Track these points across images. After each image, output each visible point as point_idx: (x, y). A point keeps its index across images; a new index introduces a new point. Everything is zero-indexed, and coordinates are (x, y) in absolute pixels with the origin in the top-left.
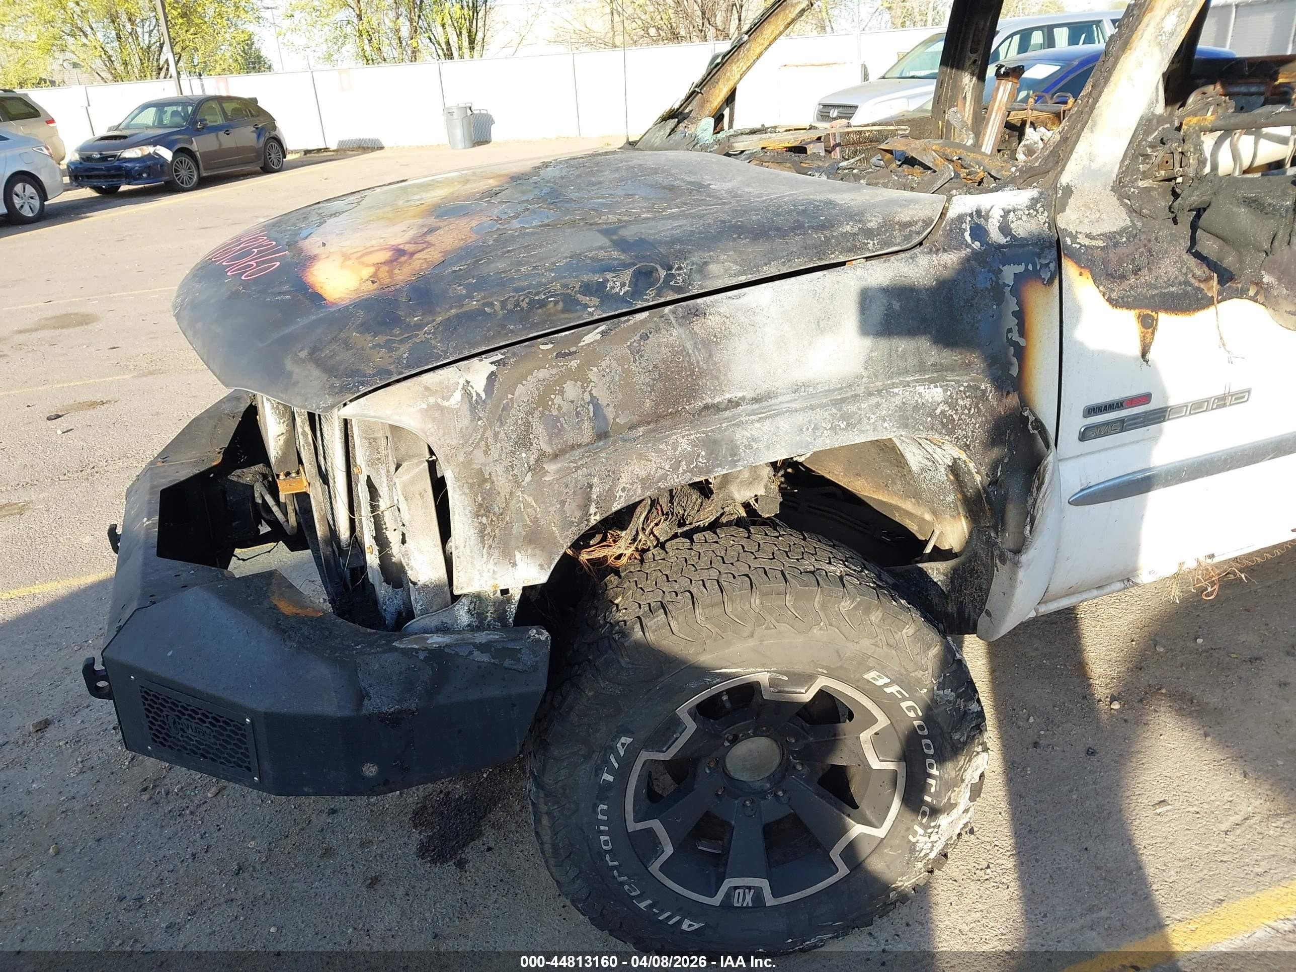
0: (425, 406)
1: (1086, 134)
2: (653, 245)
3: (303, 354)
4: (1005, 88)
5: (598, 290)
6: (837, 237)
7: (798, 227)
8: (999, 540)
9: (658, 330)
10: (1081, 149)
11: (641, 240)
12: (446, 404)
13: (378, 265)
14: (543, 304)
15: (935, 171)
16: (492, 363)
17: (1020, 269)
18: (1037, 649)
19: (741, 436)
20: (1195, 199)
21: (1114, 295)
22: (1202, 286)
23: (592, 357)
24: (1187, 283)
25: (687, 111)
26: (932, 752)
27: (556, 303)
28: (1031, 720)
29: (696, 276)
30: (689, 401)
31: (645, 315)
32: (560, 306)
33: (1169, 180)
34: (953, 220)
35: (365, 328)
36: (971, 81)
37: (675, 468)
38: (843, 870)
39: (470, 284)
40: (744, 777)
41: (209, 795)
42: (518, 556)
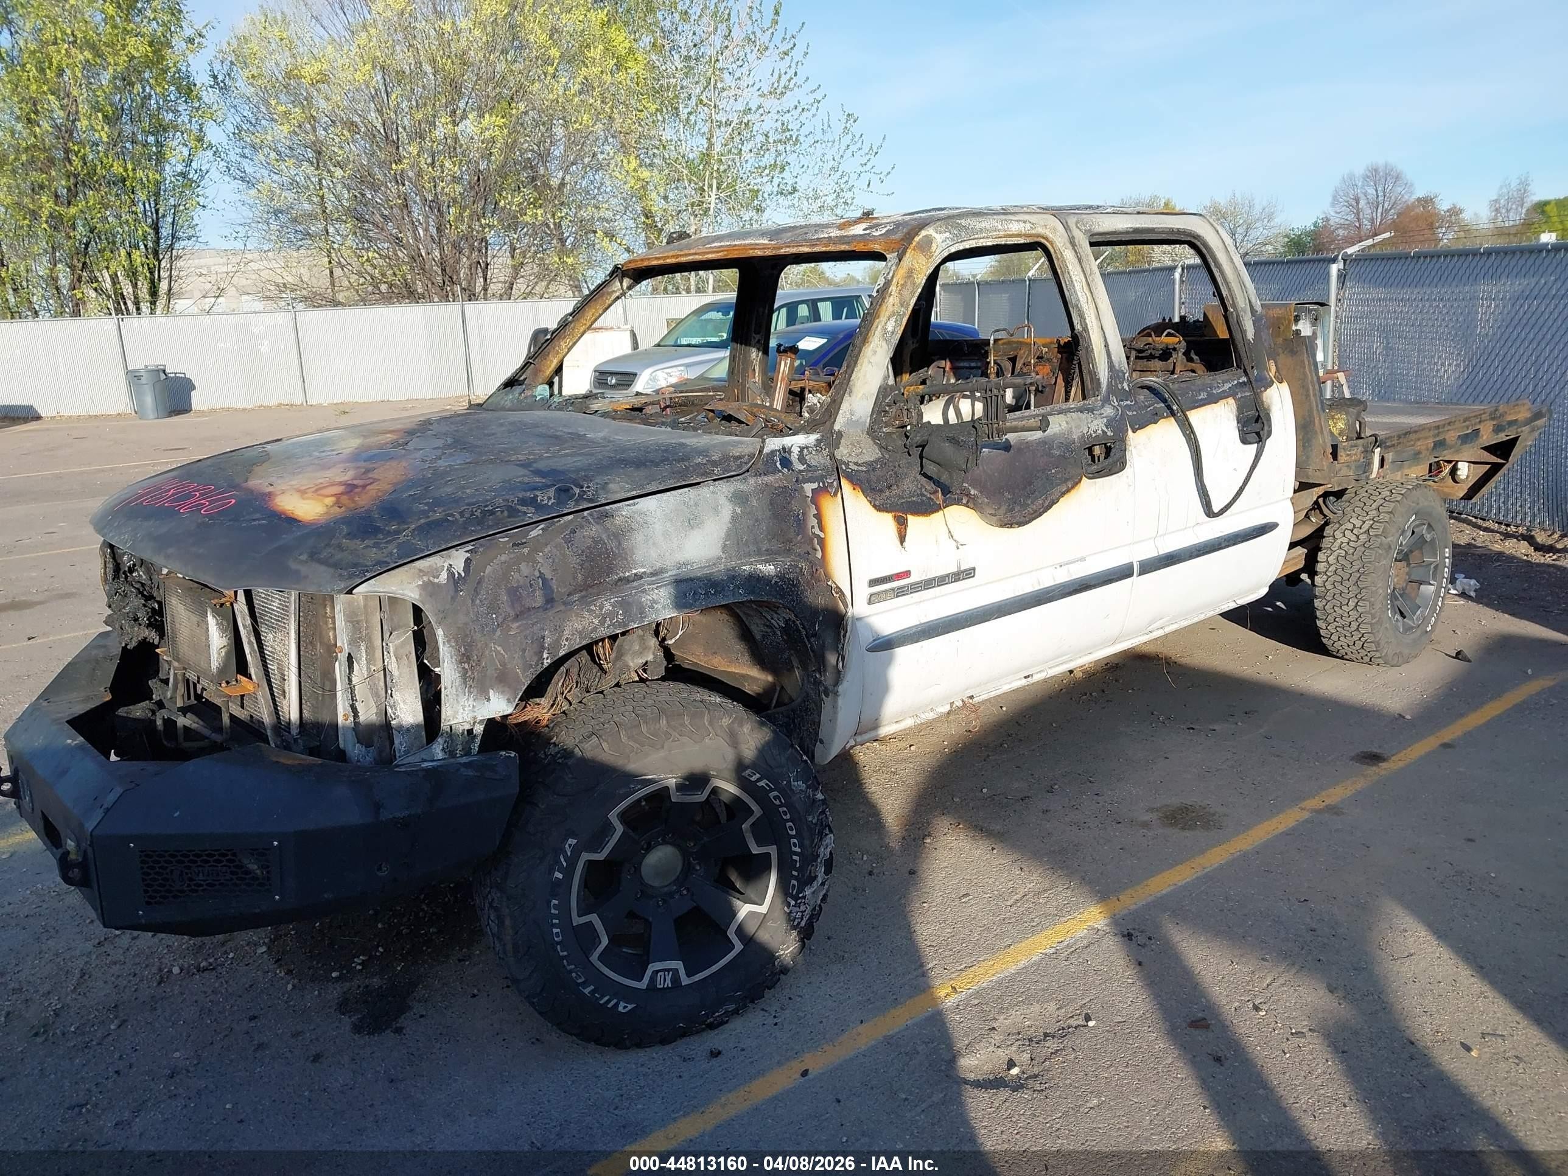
0: (421, 583)
1: (846, 397)
2: (563, 472)
3: (304, 557)
4: (785, 366)
5: (533, 502)
6: (692, 466)
7: (665, 460)
8: (823, 678)
9: (582, 527)
10: (845, 407)
11: (552, 470)
12: (436, 581)
13: (338, 496)
14: (492, 513)
15: (747, 425)
16: (466, 552)
17: (815, 485)
18: (863, 812)
19: (646, 599)
20: (918, 439)
21: (877, 503)
22: (932, 497)
23: (538, 545)
24: (923, 495)
25: (522, 378)
26: (794, 833)
27: (502, 512)
28: (865, 858)
29: (600, 492)
30: (608, 576)
31: (571, 517)
32: (506, 513)
33: (903, 427)
34: (768, 454)
35: (350, 536)
36: (757, 356)
37: (602, 622)
38: (738, 946)
39: (428, 503)
40: (656, 883)
41: (112, 1027)
42: (491, 692)
